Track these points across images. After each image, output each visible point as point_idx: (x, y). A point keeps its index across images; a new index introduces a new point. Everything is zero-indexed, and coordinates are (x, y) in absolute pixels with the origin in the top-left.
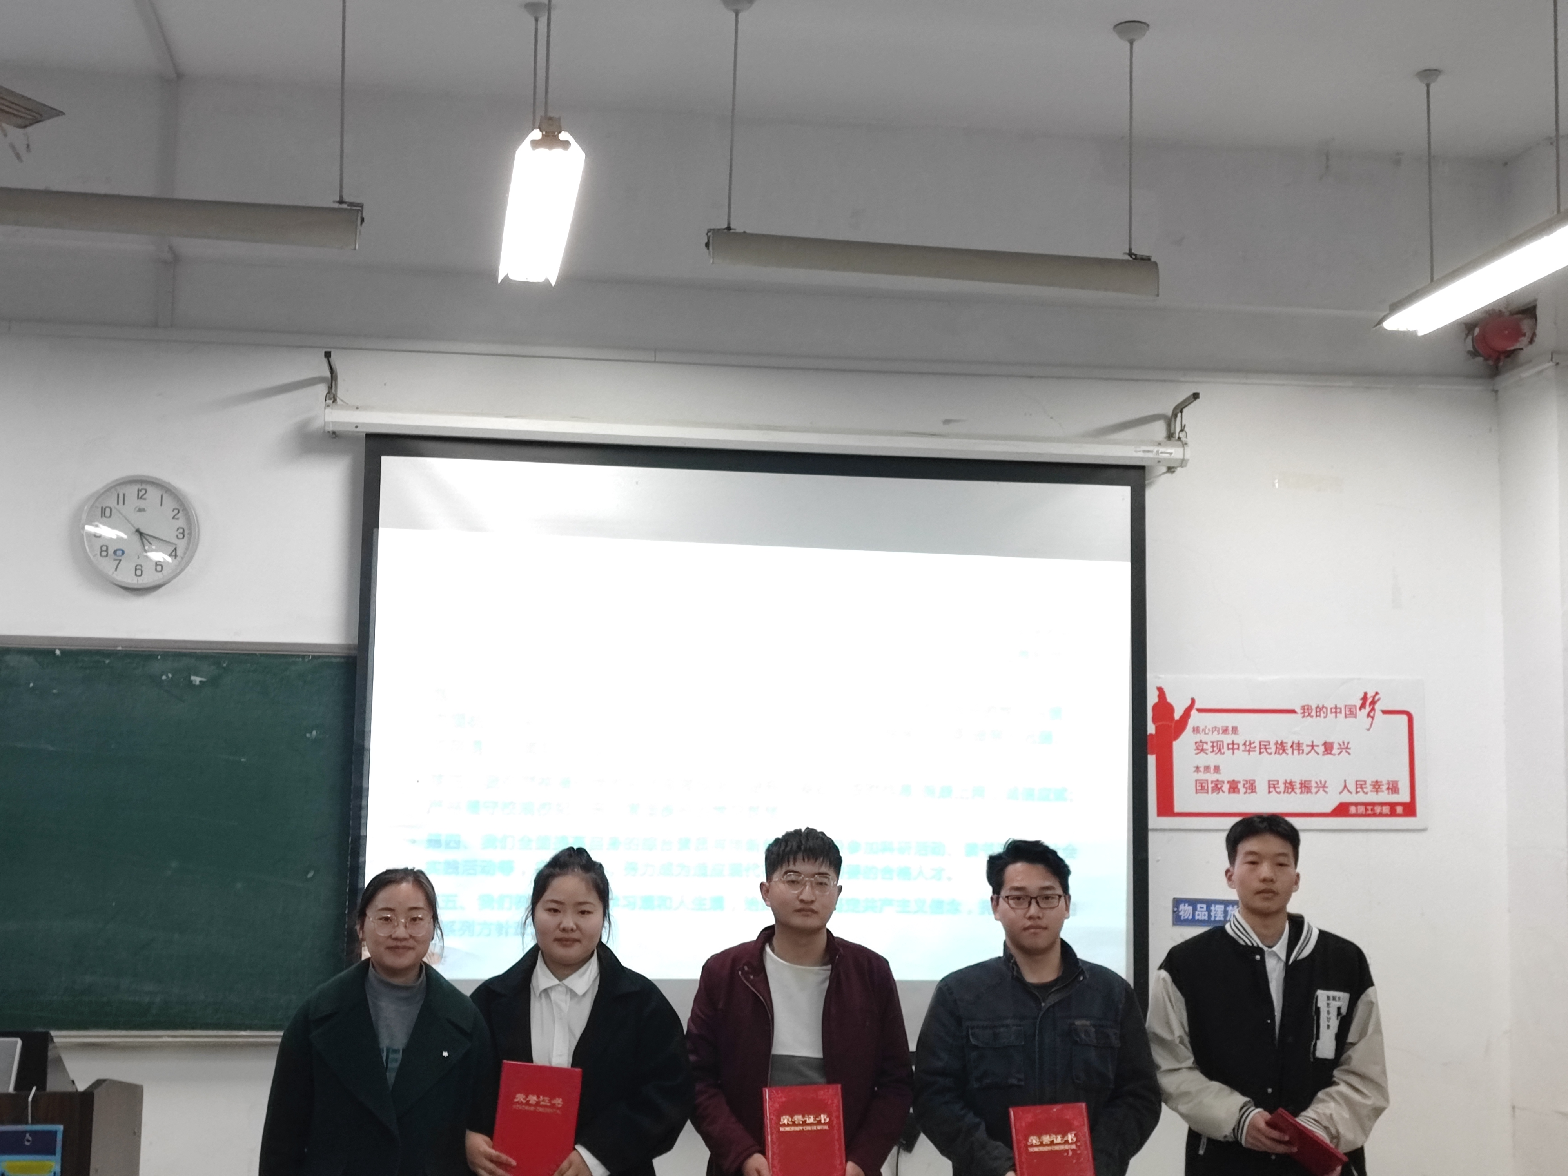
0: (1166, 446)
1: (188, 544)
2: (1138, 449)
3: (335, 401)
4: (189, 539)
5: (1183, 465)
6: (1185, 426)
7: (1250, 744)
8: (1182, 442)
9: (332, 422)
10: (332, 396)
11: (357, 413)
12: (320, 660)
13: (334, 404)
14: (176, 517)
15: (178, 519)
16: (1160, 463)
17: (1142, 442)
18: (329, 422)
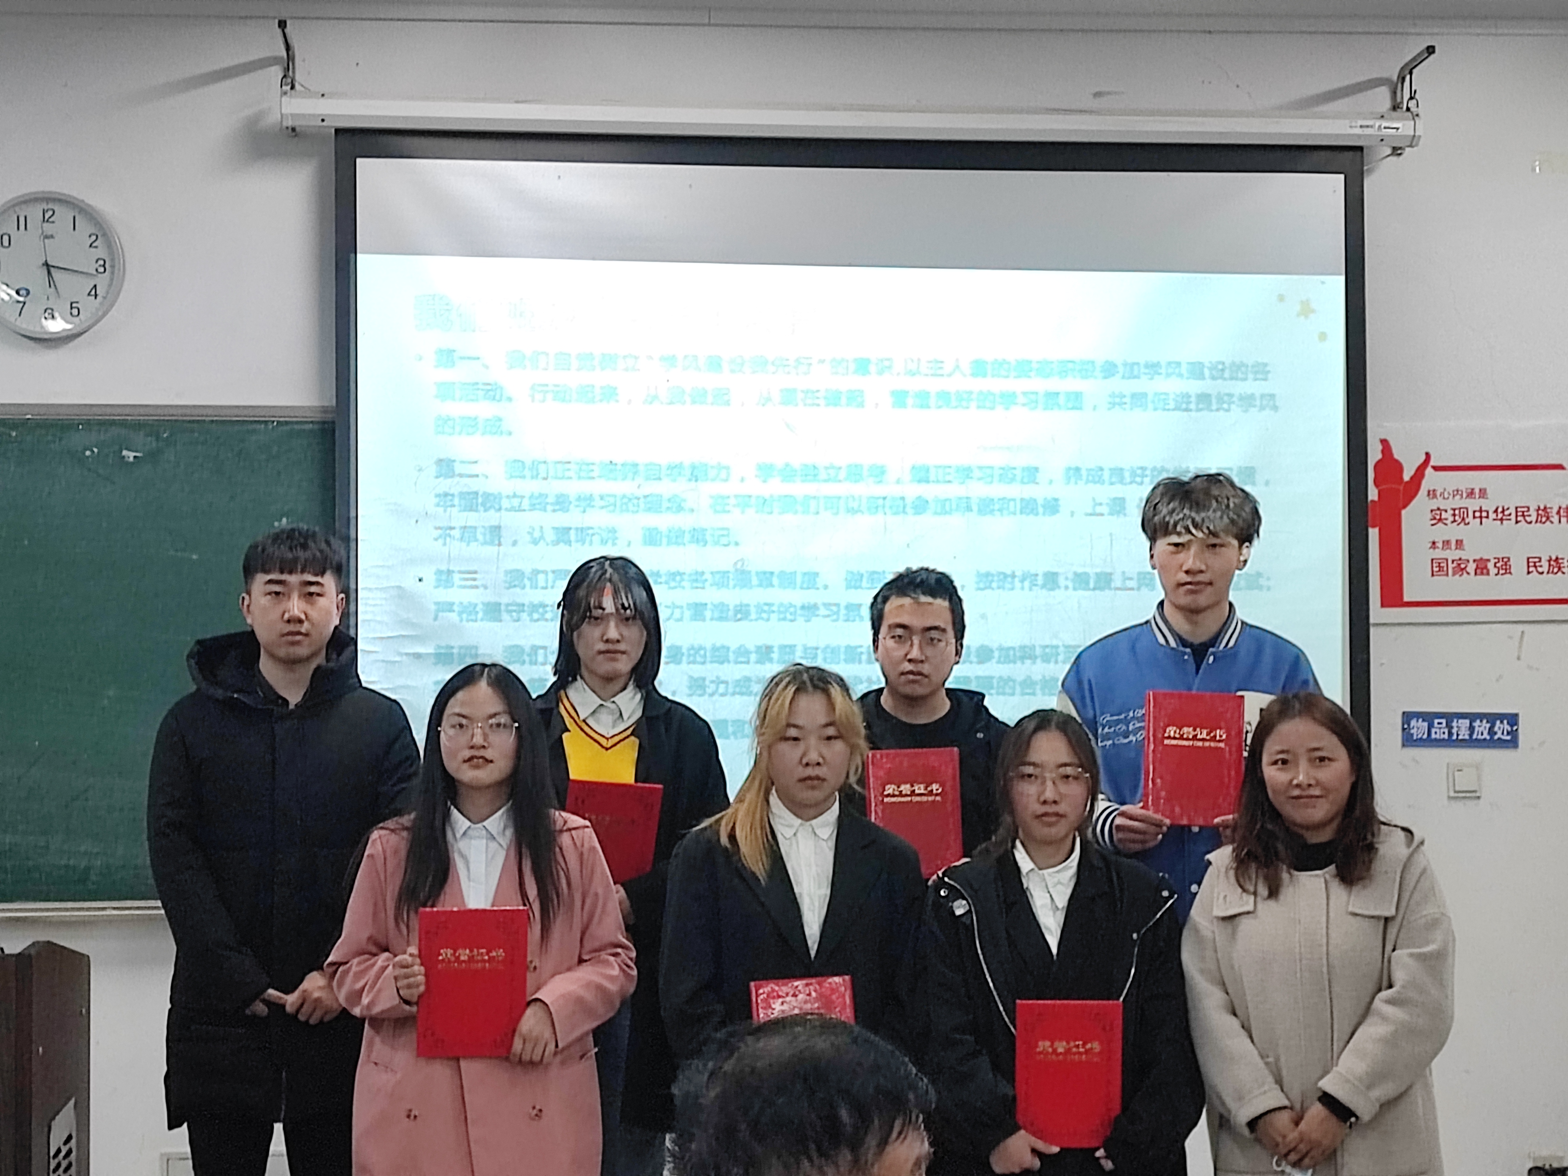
0: (1392, 119)
1: (112, 280)
2: (1353, 124)
3: (293, 88)
4: (113, 273)
5: (1414, 144)
6: (1415, 92)
7: (1503, 512)
8: (1412, 113)
9: (291, 115)
10: (289, 81)
11: (322, 100)
12: (288, 428)
13: (293, 91)
14: (94, 245)
15: (96, 247)
16: (1383, 143)
17: (1360, 115)
18: (287, 115)
